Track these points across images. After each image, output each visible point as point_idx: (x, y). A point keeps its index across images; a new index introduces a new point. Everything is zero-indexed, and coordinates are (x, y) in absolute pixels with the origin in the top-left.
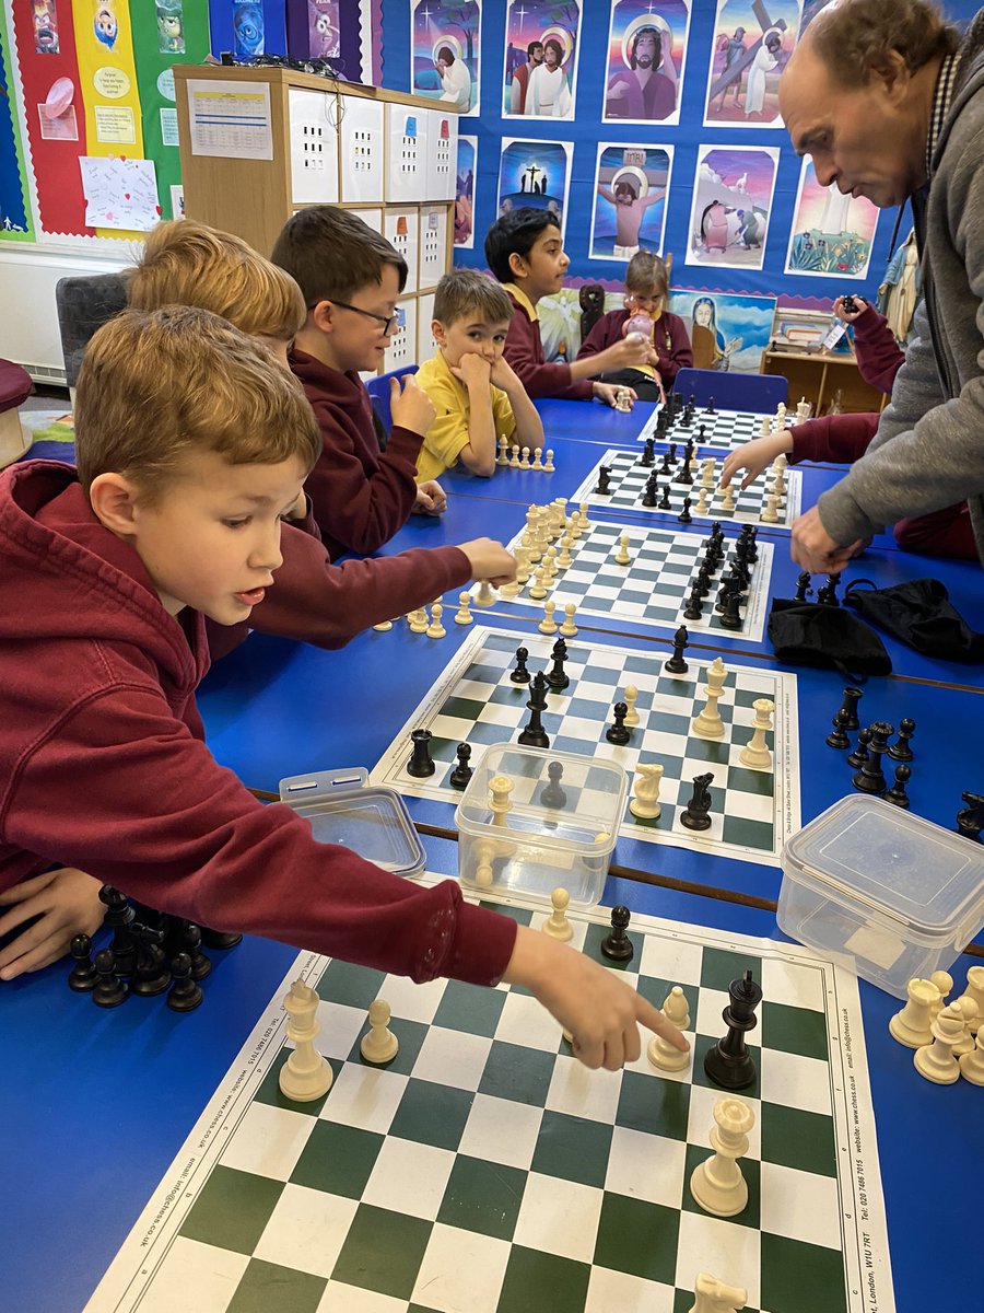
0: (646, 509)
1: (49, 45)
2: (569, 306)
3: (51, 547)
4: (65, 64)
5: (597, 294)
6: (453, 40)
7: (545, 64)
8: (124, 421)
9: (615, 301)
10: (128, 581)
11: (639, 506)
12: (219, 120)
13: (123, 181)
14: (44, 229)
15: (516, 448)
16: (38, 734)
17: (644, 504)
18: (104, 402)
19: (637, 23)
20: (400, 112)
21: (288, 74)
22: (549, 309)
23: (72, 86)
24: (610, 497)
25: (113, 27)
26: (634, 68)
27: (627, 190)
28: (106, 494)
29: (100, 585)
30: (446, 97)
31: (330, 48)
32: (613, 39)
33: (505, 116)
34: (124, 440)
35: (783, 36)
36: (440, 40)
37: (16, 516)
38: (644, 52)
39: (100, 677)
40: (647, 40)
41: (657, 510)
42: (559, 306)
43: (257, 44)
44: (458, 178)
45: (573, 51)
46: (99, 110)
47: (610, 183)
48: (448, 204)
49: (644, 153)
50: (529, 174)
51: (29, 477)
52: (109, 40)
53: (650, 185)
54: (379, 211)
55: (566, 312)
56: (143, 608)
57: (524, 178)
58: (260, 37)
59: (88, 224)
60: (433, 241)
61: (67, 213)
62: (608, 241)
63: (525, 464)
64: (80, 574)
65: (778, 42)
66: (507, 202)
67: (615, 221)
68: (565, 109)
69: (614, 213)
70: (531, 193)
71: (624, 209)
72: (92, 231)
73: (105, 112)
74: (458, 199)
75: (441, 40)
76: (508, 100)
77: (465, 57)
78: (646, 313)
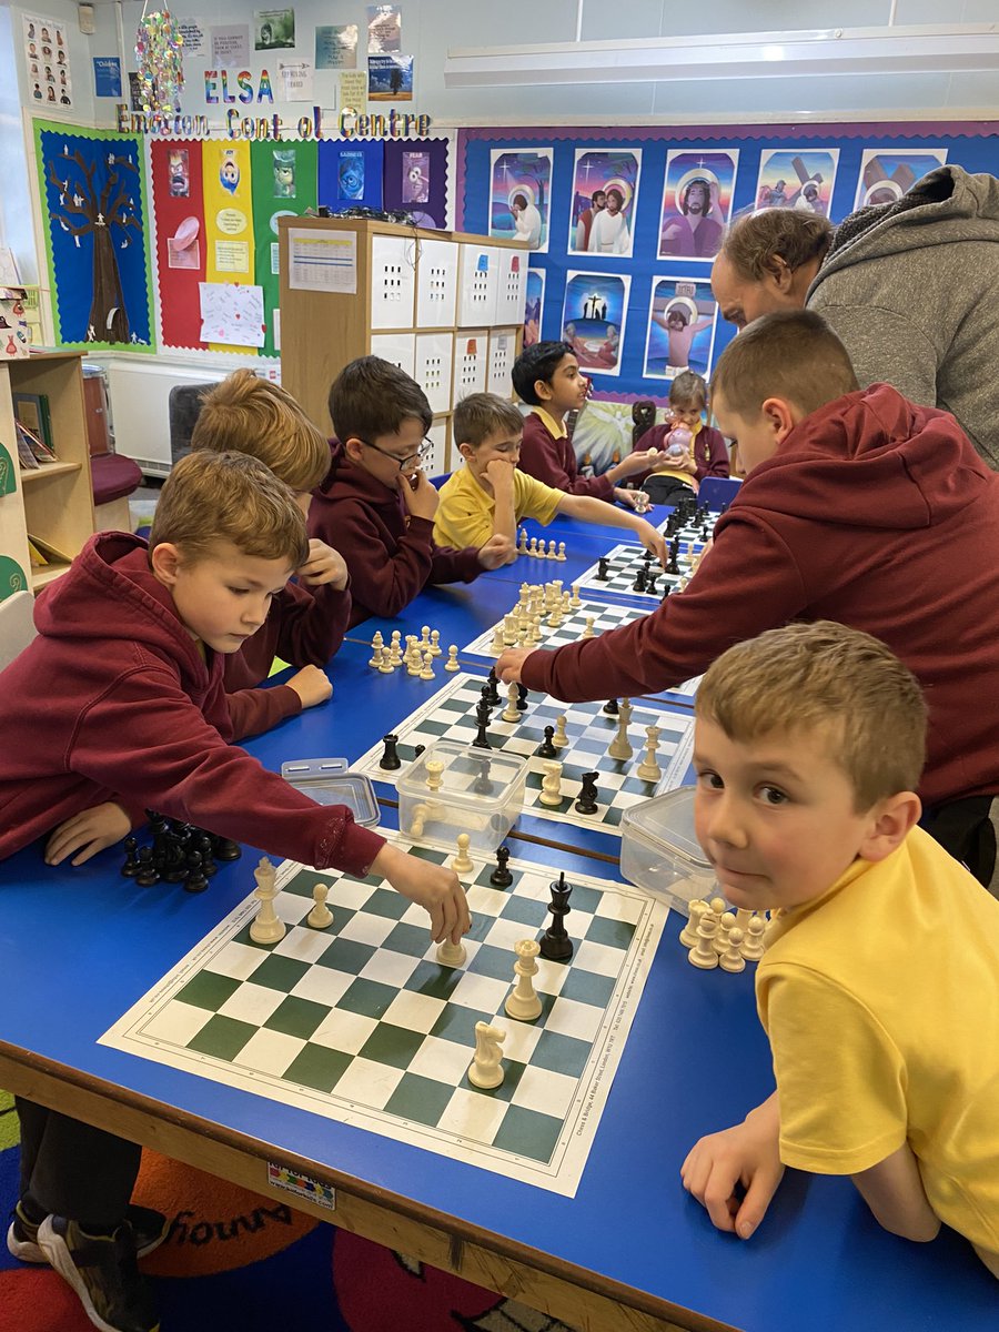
0: (635, 594)
1: (181, 190)
2: (624, 420)
3: (115, 581)
4: (193, 205)
5: (649, 409)
6: (527, 188)
7: (606, 210)
8: (185, 513)
9: (663, 415)
10: (160, 607)
11: (630, 591)
12: (314, 261)
13: (235, 303)
14: (164, 343)
15: (534, 540)
16: (96, 695)
17: (634, 589)
18: (175, 501)
19: (689, 176)
20: (473, 252)
21: (373, 224)
22: (605, 422)
23: (198, 225)
24: (607, 583)
25: (236, 176)
26: (686, 213)
27: (679, 318)
28: (163, 556)
29: (142, 608)
30: (519, 237)
31: (420, 195)
32: (667, 189)
33: (570, 252)
34: (182, 525)
35: (819, 187)
36: (514, 190)
37: (96, 560)
38: (695, 200)
39: (136, 661)
40: (698, 190)
41: (644, 594)
42: (615, 420)
43: (358, 190)
44: (527, 305)
45: (632, 199)
46: (218, 243)
47: (663, 311)
48: (517, 327)
49: (694, 286)
50: (591, 303)
51: (108, 541)
52: (232, 186)
53: (699, 314)
54: (451, 335)
55: (621, 425)
56: (168, 625)
57: (586, 305)
58: (360, 185)
59: (202, 339)
60: (502, 360)
61: (185, 330)
62: (660, 362)
63: (541, 554)
64: (131, 600)
65: (815, 193)
66: (570, 326)
67: (667, 344)
68: (624, 248)
69: (667, 338)
70: (592, 319)
71: (676, 334)
72: (205, 346)
73: (225, 245)
74: (526, 323)
75: (516, 189)
76: (574, 239)
77: (537, 203)
78: (686, 426)
